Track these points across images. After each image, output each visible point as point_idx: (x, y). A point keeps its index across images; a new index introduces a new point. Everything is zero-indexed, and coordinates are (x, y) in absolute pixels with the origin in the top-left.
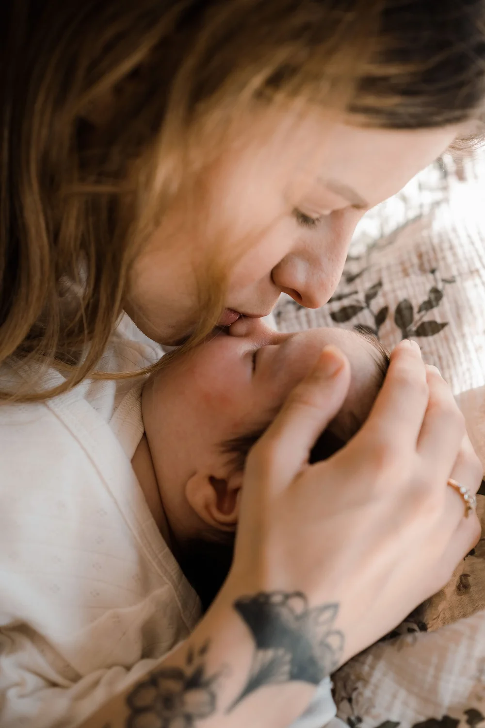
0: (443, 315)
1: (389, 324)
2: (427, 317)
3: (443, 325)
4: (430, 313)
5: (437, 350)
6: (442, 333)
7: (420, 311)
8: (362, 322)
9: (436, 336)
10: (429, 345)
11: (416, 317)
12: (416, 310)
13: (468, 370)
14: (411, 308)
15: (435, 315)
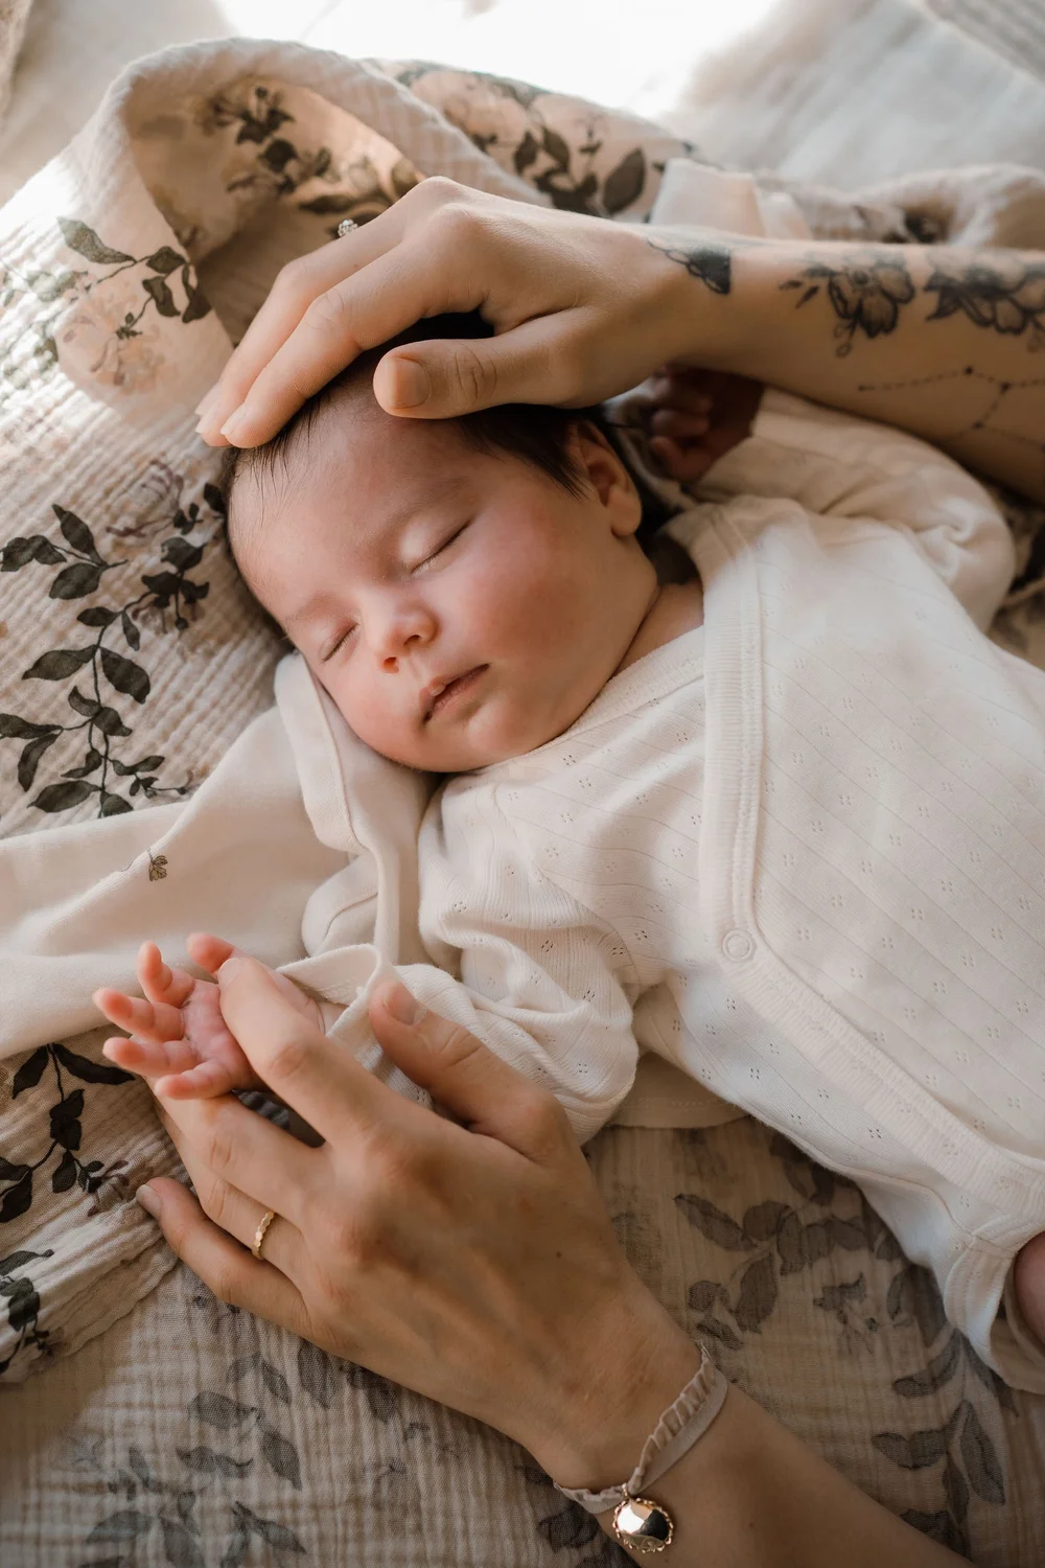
0: (47, 522)
1: (102, 599)
2: (63, 544)
3: (59, 511)
4: (54, 542)
5: (100, 501)
6: (72, 509)
7: (62, 559)
8: (124, 641)
9: (80, 515)
10: (97, 520)
11: (71, 560)
12: (62, 566)
13: (99, 443)
14: (63, 575)
15: (52, 530)
